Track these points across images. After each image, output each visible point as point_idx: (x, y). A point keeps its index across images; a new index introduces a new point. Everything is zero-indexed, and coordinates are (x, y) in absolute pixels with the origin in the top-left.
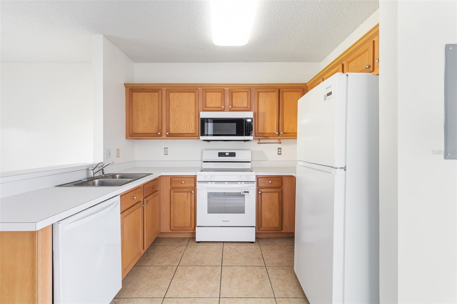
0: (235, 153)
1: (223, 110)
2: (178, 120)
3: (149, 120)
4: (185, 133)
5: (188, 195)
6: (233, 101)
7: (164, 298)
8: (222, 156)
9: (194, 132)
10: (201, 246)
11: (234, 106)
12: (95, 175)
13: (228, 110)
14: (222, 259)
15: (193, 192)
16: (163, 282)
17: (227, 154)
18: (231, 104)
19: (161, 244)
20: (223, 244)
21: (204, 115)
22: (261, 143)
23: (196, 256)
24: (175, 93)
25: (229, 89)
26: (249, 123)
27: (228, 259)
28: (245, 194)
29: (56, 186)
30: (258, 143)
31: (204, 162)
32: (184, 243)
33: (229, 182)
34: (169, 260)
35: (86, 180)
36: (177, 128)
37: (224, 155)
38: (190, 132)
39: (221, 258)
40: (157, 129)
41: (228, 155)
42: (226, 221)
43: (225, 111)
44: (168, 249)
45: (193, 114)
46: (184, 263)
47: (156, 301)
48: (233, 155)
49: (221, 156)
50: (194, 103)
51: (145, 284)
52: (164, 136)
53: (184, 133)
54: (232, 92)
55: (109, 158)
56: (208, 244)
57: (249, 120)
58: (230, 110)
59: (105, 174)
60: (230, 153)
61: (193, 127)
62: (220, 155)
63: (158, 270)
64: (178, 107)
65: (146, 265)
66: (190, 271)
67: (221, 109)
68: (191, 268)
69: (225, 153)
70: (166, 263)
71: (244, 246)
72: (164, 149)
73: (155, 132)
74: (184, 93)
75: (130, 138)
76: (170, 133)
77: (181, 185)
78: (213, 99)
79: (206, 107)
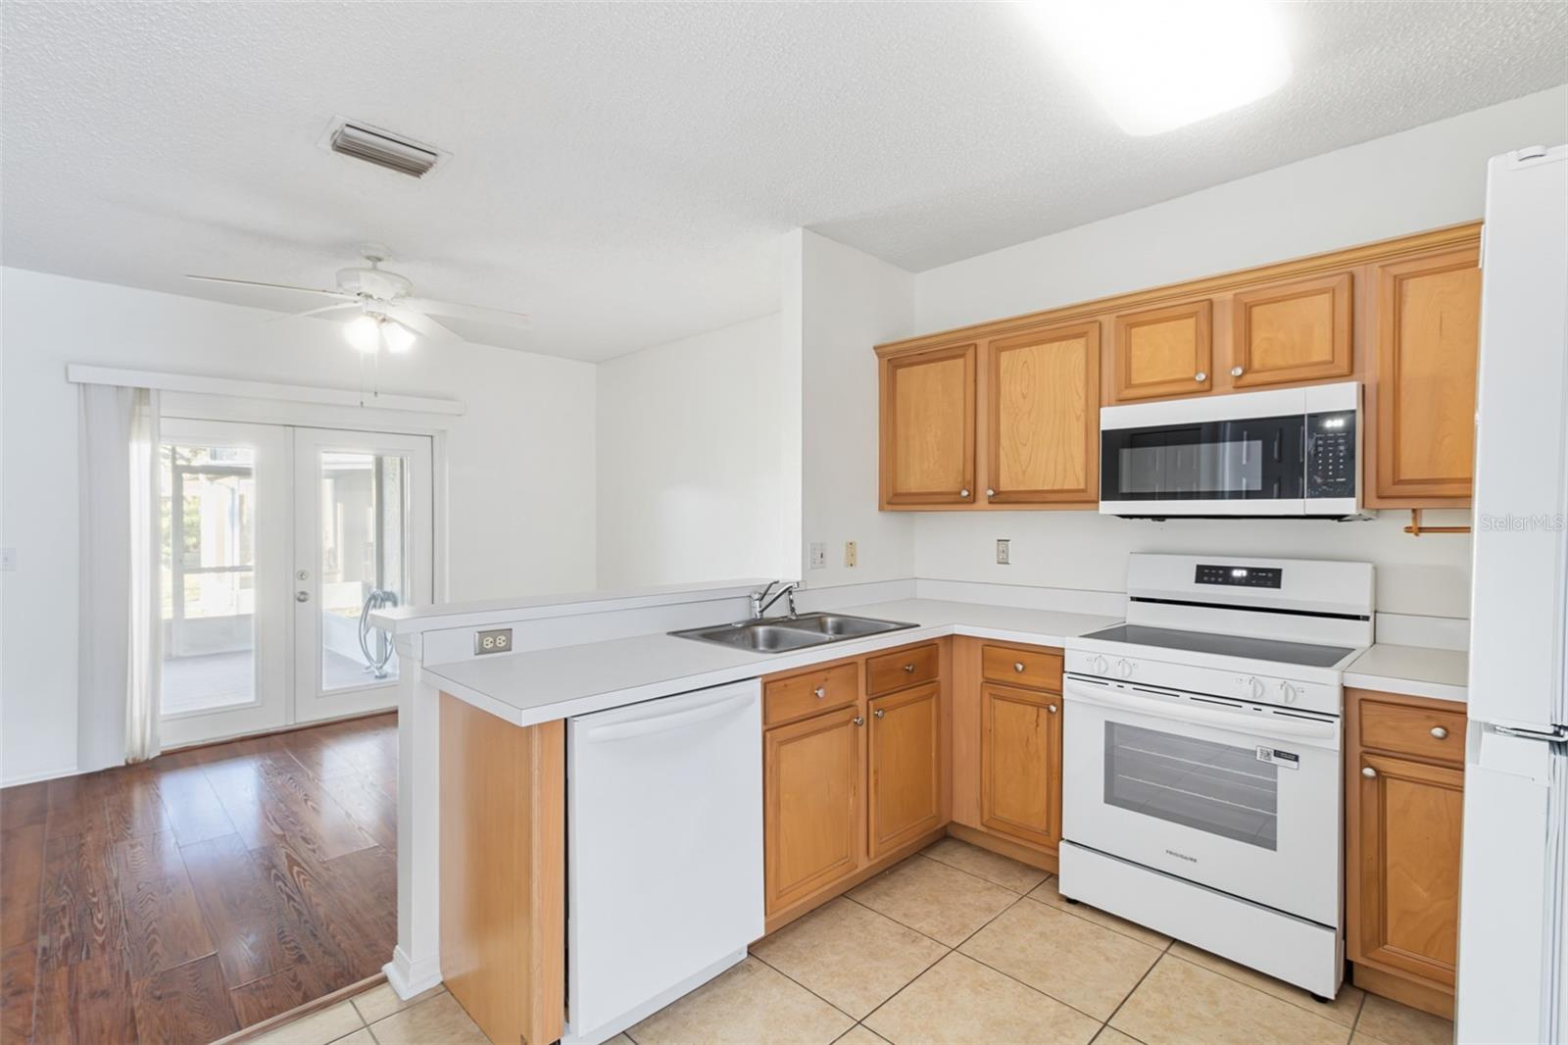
0: (1276, 572)
1: (1207, 388)
2: (1025, 445)
3: (938, 449)
4: (1050, 488)
5: (1038, 716)
6: (1253, 347)
7: (859, 1023)
8: (1213, 579)
9: (1082, 486)
10: (1074, 919)
11: (1256, 363)
12: (764, 612)
13: (1230, 387)
14: (1123, 998)
15: (1053, 708)
16: (885, 976)
17: (1236, 573)
18: (1242, 357)
19: (946, 861)
20: (1168, 948)
21: (1116, 418)
22: (1421, 530)
23: (1030, 946)
24: (1018, 350)
25: (1235, 295)
26: (1337, 438)
27: (1148, 1011)
28: (1275, 760)
29: (669, 634)
30: (1408, 530)
31: (1133, 599)
32: (1018, 883)
33: (1198, 696)
34: (939, 918)
35: (740, 625)
36: (1024, 473)
37: (1220, 576)
38: (1066, 487)
39: (1121, 995)
40: (960, 479)
41: (1242, 578)
42: (1182, 856)
43: (1214, 391)
44: (957, 881)
45: (1078, 419)
46: (977, 948)
47: (836, 1019)
48: (1269, 578)
49: (1209, 582)
50: (1083, 377)
51: (836, 958)
52: (982, 502)
53: (1046, 488)
54: (1248, 309)
55: (822, 567)
56: (1102, 921)
57: (1335, 424)
58: (1240, 386)
59: (798, 612)
60: (1250, 570)
61: (1079, 466)
62: (1206, 575)
63: (892, 936)
64: (1024, 397)
65: (869, 905)
66: (981, 986)
67: (1193, 387)
68: (986, 974)
69: (1232, 568)
70: (925, 926)
71: (1262, 997)
72: (998, 545)
73: (956, 490)
74: (1048, 346)
75: (890, 507)
76: (1001, 489)
77: (1011, 677)
78: (1158, 349)
79: (1129, 387)
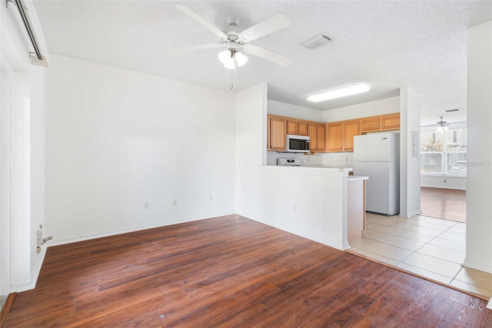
2: (276, 139)
6: (300, 129)
9: (284, 147)
11: (300, 132)
17: (291, 161)
21: (289, 136)
24: (275, 121)
25: (298, 122)
36: (276, 144)
45: (283, 136)
48: (293, 161)
53: (279, 147)
57: (308, 141)
60: (292, 160)
61: (283, 143)
62: (288, 161)
67: (295, 133)
69: (290, 160)
76: (273, 147)
78: (292, 127)
79: (289, 132)
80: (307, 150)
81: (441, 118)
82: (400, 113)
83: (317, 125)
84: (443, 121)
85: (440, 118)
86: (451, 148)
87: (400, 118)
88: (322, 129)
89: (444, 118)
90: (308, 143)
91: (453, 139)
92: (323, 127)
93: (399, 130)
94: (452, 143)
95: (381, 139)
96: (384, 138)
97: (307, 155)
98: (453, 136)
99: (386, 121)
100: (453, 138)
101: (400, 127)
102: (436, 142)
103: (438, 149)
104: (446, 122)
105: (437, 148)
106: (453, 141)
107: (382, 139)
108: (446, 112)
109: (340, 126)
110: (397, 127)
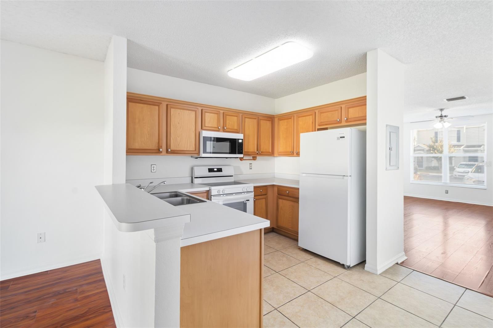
0: (221, 169)
1: (219, 131)
2: (179, 137)
3: (149, 134)
6: (226, 123)
9: (194, 150)
11: (226, 127)
13: (223, 131)
17: (215, 170)
21: (205, 134)
24: (177, 109)
25: (223, 112)
26: (241, 144)
28: (247, 202)
30: (241, 160)
31: (195, 178)
36: (178, 145)
40: (157, 145)
45: (193, 132)
48: (220, 170)
49: (211, 172)
50: (194, 122)
52: (164, 153)
53: (185, 150)
54: (226, 115)
57: (240, 141)
58: (225, 131)
60: (217, 169)
61: (193, 144)
62: (210, 170)
64: (179, 123)
67: (217, 129)
69: (214, 169)
74: (185, 111)
76: (171, 149)
78: (210, 119)
79: (205, 126)
80: (238, 154)
81: (441, 110)
82: (366, 97)
83: (258, 117)
84: (444, 115)
85: (439, 110)
86: (454, 147)
87: (366, 105)
88: (269, 124)
89: (445, 110)
90: (242, 144)
91: (456, 139)
92: (270, 121)
93: (365, 124)
94: (455, 142)
95: (336, 139)
96: (341, 137)
97: (243, 161)
98: (456, 134)
99: (350, 109)
100: (456, 137)
101: (366, 119)
102: (439, 142)
103: (441, 149)
104: (447, 116)
105: (440, 147)
106: (456, 141)
107: (338, 139)
108: (447, 101)
109: (291, 118)
110: (362, 120)
